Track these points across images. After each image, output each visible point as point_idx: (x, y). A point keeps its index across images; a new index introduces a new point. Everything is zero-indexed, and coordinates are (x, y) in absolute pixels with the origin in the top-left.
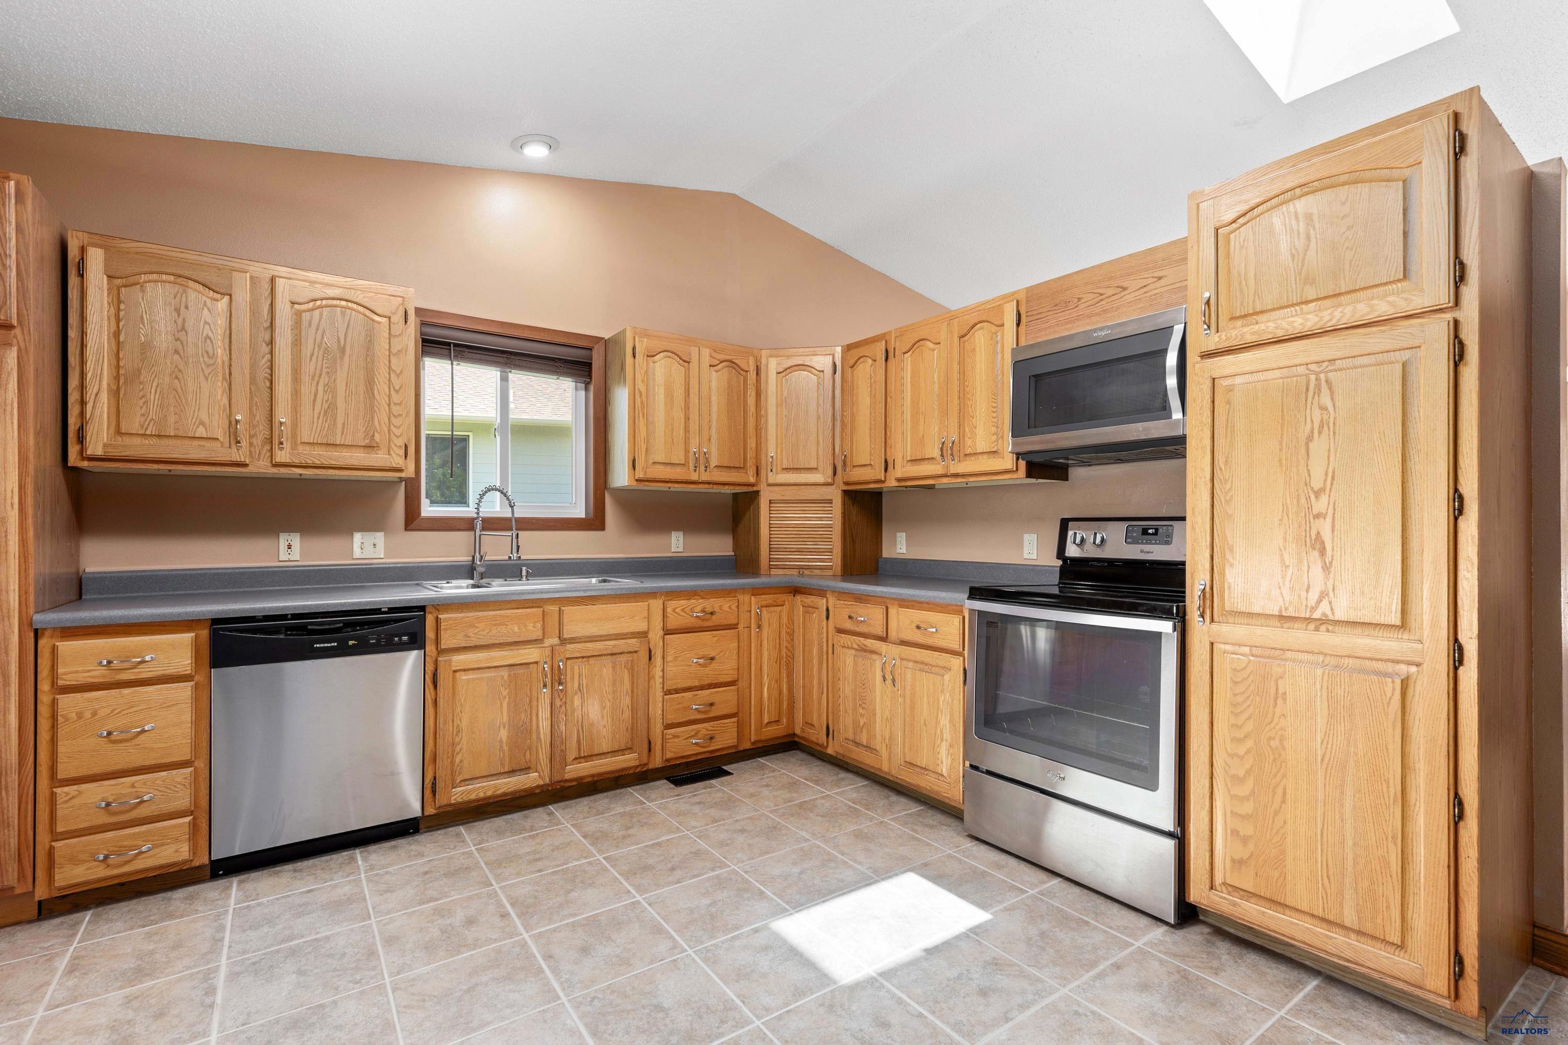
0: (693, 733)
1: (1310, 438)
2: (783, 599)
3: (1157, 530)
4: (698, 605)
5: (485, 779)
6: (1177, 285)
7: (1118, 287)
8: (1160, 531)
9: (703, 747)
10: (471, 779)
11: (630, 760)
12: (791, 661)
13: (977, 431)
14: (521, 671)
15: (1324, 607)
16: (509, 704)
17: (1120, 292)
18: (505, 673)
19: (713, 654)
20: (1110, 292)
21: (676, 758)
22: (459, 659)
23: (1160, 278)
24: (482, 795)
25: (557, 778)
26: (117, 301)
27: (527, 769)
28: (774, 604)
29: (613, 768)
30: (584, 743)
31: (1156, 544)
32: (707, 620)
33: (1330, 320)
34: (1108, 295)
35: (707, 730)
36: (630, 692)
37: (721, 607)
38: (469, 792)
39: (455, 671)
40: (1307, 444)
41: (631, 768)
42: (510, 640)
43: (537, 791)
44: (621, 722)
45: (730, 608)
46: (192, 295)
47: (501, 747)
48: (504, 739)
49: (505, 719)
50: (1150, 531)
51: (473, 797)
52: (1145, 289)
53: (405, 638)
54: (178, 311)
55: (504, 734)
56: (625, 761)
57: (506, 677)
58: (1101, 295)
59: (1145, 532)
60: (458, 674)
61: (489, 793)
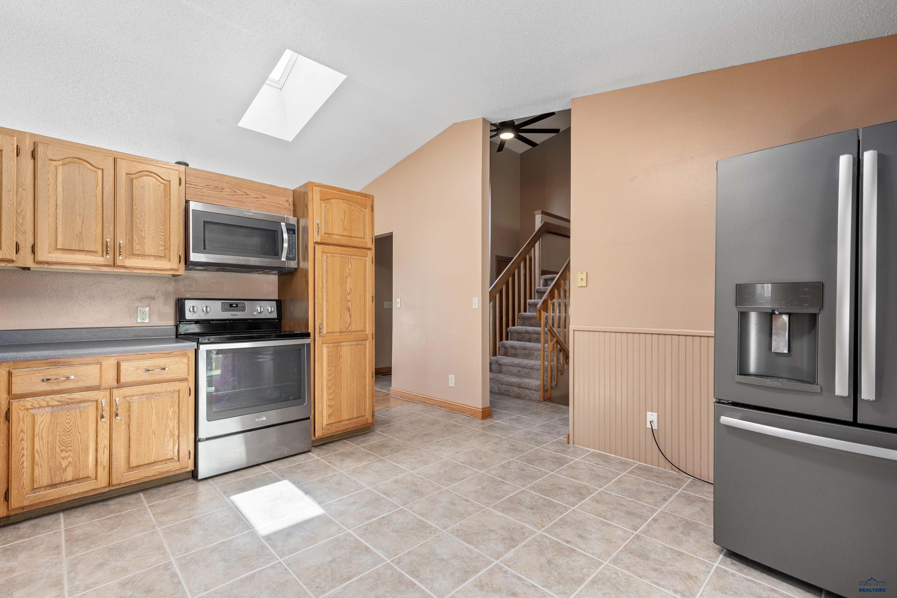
1: (347, 277)
3: (237, 305)
6: (271, 204)
7: (245, 192)
8: (239, 305)
13: (146, 241)
15: (350, 328)
17: (246, 195)
20: (240, 193)
23: (264, 197)
31: (237, 311)
33: (350, 243)
34: (239, 194)
40: (346, 279)
50: (234, 305)
52: (257, 199)
58: (235, 192)
59: (231, 305)
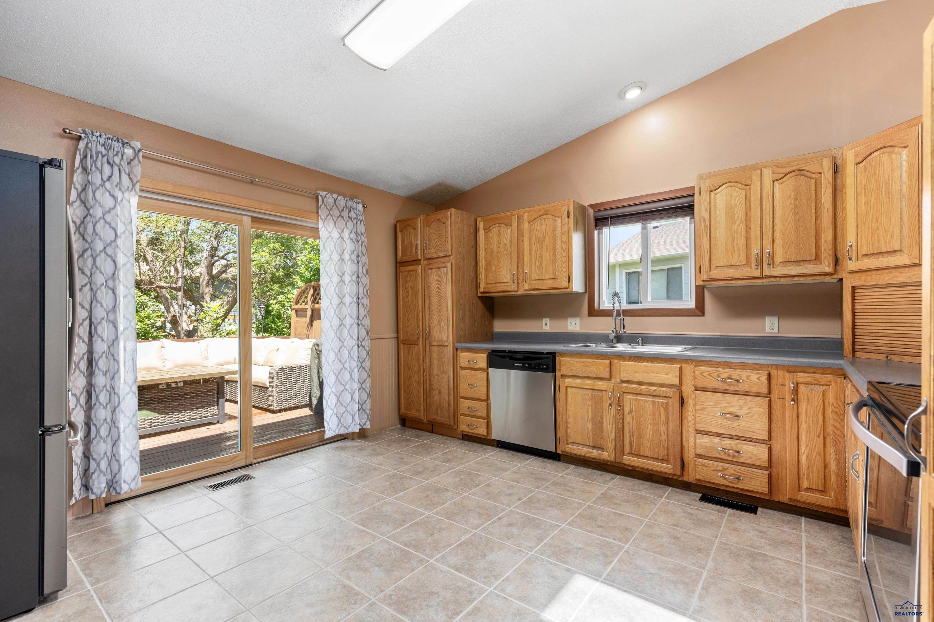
0: (721, 469)
2: (829, 379)
4: (726, 373)
5: (581, 446)
9: (730, 482)
10: (575, 443)
11: (666, 468)
12: (841, 440)
14: (598, 393)
16: (592, 410)
18: (589, 392)
19: (740, 413)
21: (705, 481)
22: (569, 381)
24: (579, 453)
25: (618, 460)
26: (486, 238)
27: (602, 449)
28: (816, 382)
29: (655, 469)
30: (634, 446)
32: (733, 385)
35: (734, 470)
36: (665, 423)
37: (748, 377)
38: (574, 449)
39: (567, 387)
41: (667, 473)
42: (592, 375)
43: (609, 464)
44: (659, 441)
45: (758, 379)
46: (502, 229)
47: (588, 432)
48: (590, 427)
49: (590, 417)
51: (575, 452)
53: (545, 367)
54: (499, 236)
55: (589, 425)
56: (661, 467)
57: (590, 395)
60: (569, 388)
61: (583, 454)
